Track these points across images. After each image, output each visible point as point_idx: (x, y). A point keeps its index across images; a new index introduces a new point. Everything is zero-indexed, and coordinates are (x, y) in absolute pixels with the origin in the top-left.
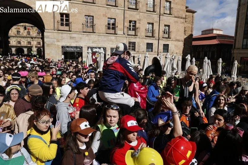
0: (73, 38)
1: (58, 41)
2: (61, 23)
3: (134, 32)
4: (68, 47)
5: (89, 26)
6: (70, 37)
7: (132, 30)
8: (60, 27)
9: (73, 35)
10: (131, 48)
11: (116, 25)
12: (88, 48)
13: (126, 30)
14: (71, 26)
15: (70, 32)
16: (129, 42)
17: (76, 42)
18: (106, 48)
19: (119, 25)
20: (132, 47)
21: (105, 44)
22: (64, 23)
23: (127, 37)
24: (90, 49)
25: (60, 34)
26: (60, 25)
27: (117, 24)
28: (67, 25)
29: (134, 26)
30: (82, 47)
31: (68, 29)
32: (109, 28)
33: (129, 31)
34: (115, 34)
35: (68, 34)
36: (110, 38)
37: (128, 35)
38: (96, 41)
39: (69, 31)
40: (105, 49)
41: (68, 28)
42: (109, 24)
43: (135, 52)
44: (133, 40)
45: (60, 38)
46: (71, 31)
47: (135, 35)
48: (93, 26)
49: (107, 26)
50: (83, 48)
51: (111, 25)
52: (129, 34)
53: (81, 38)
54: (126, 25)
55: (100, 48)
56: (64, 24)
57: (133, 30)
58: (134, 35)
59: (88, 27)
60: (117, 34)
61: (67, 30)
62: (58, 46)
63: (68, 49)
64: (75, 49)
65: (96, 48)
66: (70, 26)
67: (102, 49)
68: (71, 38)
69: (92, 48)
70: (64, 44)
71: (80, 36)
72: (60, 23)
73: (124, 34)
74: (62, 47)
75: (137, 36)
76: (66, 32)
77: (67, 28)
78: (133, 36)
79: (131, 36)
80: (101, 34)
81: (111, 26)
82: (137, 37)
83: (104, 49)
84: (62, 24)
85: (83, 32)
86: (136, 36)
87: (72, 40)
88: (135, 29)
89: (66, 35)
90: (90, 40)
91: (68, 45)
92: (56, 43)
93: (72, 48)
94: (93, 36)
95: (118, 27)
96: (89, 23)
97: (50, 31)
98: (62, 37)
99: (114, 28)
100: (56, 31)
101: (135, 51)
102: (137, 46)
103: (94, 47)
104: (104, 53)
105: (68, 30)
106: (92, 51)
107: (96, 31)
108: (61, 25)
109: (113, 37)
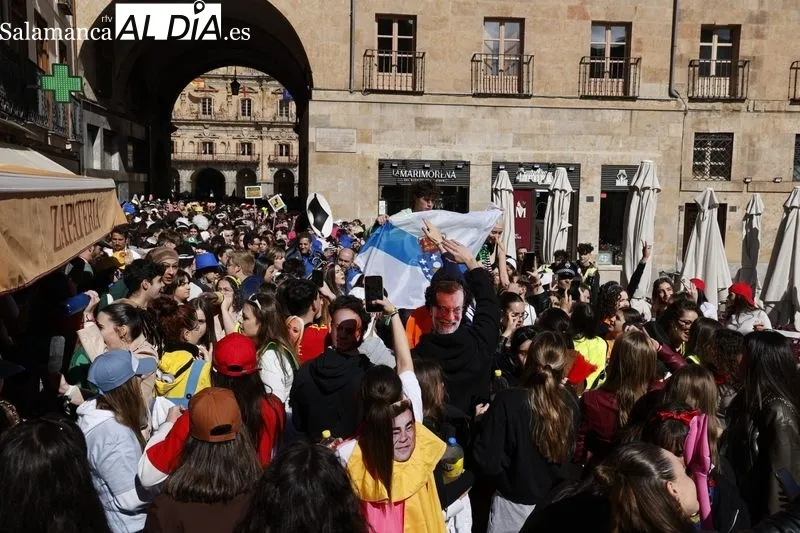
0: (432, 122)
1: (365, 139)
2: (380, 58)
3: (725, 82)
4: (405, 164)
5: (501, 66)
6: (416, 119)
7: (713, 72)
8: (375, 77)
9: (431, 112)
10: (708, 162)
11: (634, 54)
12: (496, 168)
13: (681, 74)
14: (423, 73)
15: (416, 99)
16: (697, 134)
17: (444, 141)
18: (578, 167)
19: (650, 53)
20: (715, 156)
21: (574, 149)
22: (395, 56)
23: (685, 112)
24: (504, 175)
25: (376, 109)
26: (376, 68)
27: (638, 50)
28: (407, 66)
29: (730, 53)
30: (467, 165)
31: (410, 83)
32: (596, 72)
33: (700, 81)
34: (626, 97)
35: (410, 110)
36: (598, 118)
37: (692, 100)
38: (532, 136)
39: (414, 93)
40: (574, 172)
41: (410, 80)
42: (596, 52)
43: (729, 186)
44: (717, 124)
45: (374, 126)
46: (421, 93)
47: (734, 98)
48: (520, 66)
49: (588, 60)
50: (473, 169)
51: (608, 53)
52: (699, 93)
53: (463, 124)
54: (683, 52)
55: (550, 168)
56: (394, 62)
57: (721, 71)
58: (724, 100)
59: (499, 71)
60: (634, 99)
61: (404, 89)
62: (364, 159)
63: (403, 173)
64: (435, 174)
65: (531, 167)
66: (419, 69)
67: (562, 171)
68: (420, 123)
69: (513, 168)
70: (391, 150)
71: (462, 112)
72: (376, 61)
73: (671, 95)
74: (383, 165)
75: (742, 100)
76: (398, 98)
77: (404, 81)
78: (719, 106)
79: (709, 106)
80: (558, 102)
81: (608, 62)
82: (743, 106)
83: (568, 171)
84: (384, 66)
85: (474, 96)
86: (735, 105)
87: (422, 135)
88: (732, 65)
89: (398, 112)
90: (503, 131)
91: (407, 154)
92: (353, 148)
93: (425, 169)
94: (519, 114)
95: (644, 63)
96: (502, 51)
97: (334, 95)
98: (382, 120)
99: (621, 72)
100: (358, 96)
101: (728, 178)
102: (743, 150)
103: (521, 165)
104: (569, 189)
105: (410, 89)
106: (514, 182)
107: (534, 86)
108: (380, 70)
109: (614, 115)
